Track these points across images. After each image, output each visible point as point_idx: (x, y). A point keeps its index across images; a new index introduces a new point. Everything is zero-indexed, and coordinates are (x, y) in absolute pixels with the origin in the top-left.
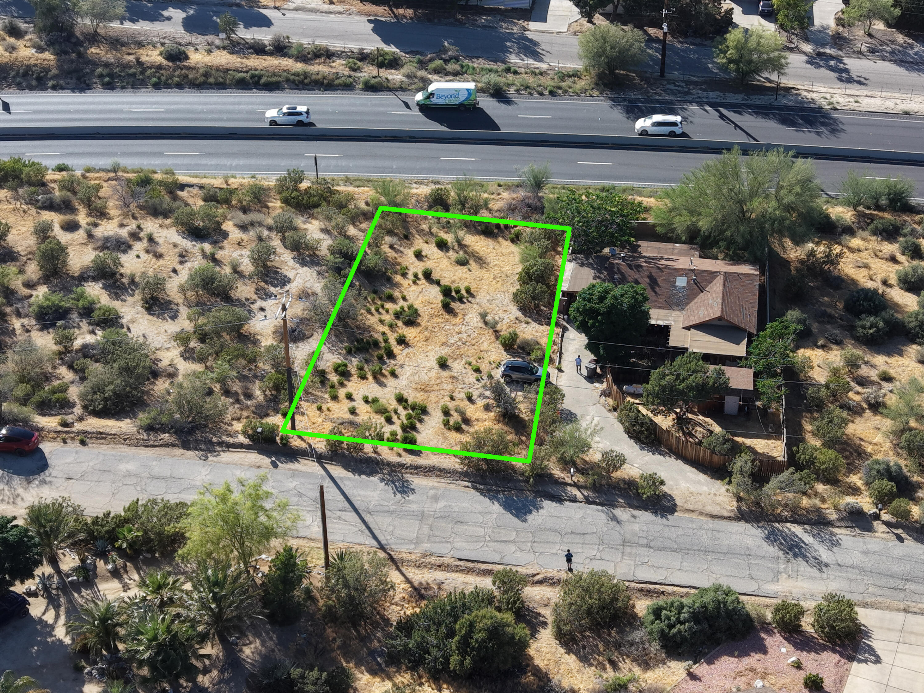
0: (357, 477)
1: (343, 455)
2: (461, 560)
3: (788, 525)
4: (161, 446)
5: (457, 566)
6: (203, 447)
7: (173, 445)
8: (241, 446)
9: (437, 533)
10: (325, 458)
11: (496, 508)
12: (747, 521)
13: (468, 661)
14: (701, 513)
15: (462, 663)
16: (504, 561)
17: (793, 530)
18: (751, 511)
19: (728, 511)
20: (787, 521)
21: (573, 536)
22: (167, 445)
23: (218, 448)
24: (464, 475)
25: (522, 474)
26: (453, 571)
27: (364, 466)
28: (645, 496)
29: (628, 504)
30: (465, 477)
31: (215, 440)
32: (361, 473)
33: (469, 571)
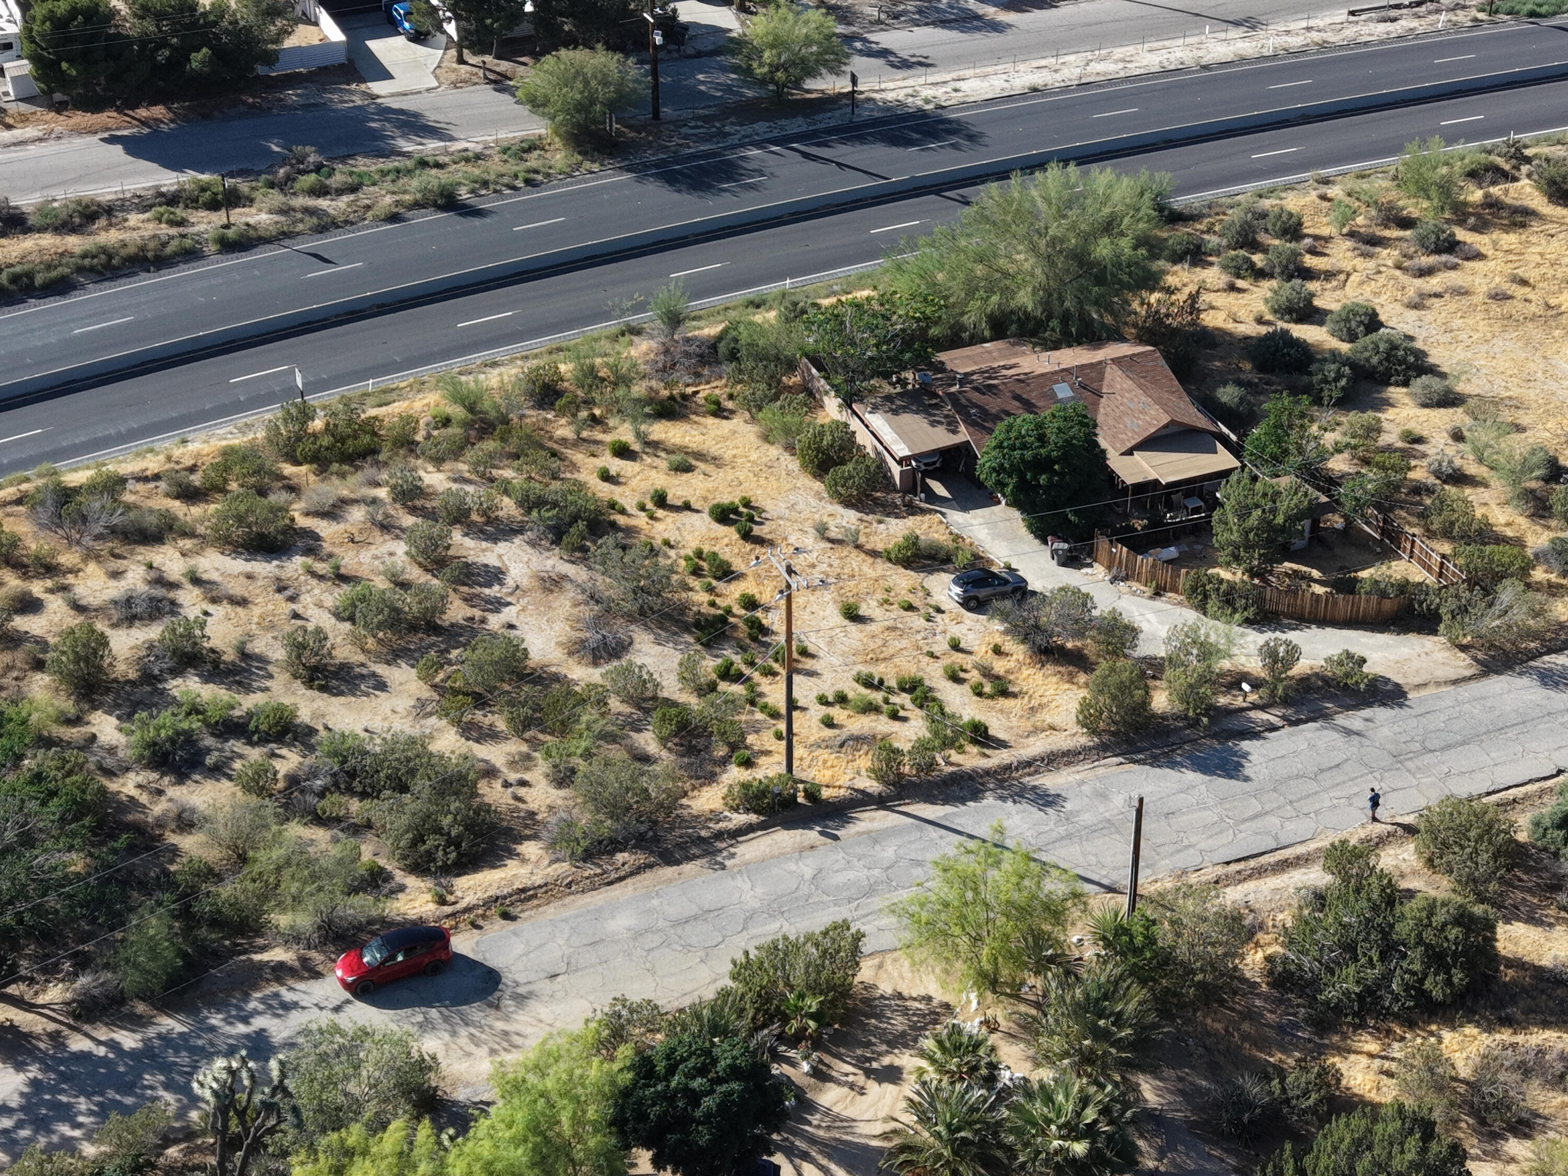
0: (962, 808)
1: (914, 784)
2: (1228, 863)
3: (1546, 658)
4: (631, 874)
5: (1239, 872)
6: (695, 851)
7: (650, 866)
8: (750, 828)
9: (1160, 840)
10: (890, 798)
11: (1191, 776)
12: (1498, 672)
13: (1458, 976)
14: (1438, 684)
15: (1449, 982)
16: (1284, 841)
17: (1559, 662)
18: (1493, 657)
19: (1465, 668)
20: (1541, 655)
21: (1326, 775)
22: (638, 870)
23: (720, 845)
24: (1103, 750)
25: (1177, 717)
26: (1240, 882)
27: (955, 788)
28: (1362, 686)
29: (1340, 706)
30: (1105, 751)
31: (704, 833)
32: (963, 801)
33: (1260, 872)
